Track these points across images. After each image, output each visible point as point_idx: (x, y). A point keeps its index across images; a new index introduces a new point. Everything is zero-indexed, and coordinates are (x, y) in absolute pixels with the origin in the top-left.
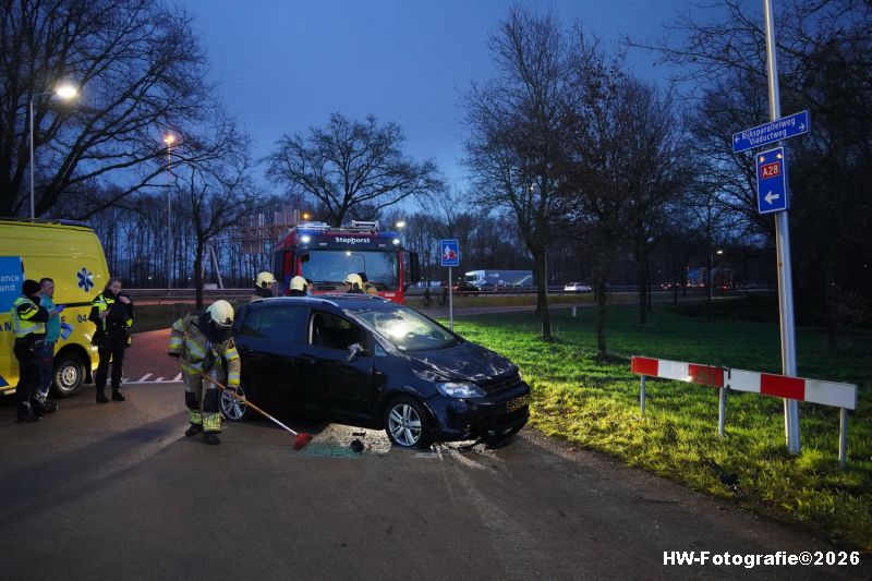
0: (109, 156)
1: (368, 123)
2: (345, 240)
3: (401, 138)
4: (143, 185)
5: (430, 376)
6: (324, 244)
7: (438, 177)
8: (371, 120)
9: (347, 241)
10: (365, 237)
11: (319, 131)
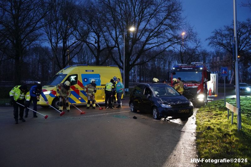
0: (152, 44)
2: (185, 68)
5: (160, 102)
6: (179, 70)
9: (185, 69)
10: (191, 67)
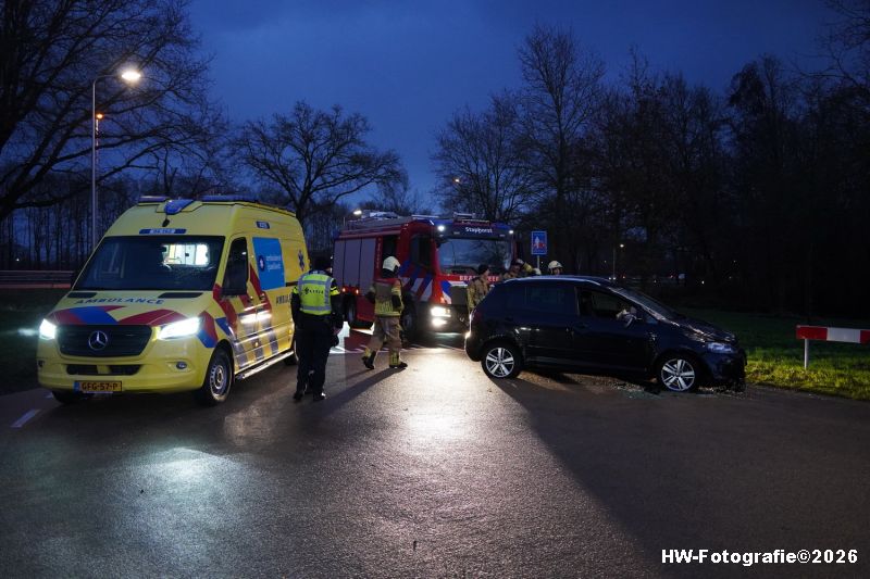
1: (333, 113)
3: (367, 129)
4: (128, 165)
7: (397, 168)
8: (337, 110)
9: (475, 231)
11: (284, 119)
